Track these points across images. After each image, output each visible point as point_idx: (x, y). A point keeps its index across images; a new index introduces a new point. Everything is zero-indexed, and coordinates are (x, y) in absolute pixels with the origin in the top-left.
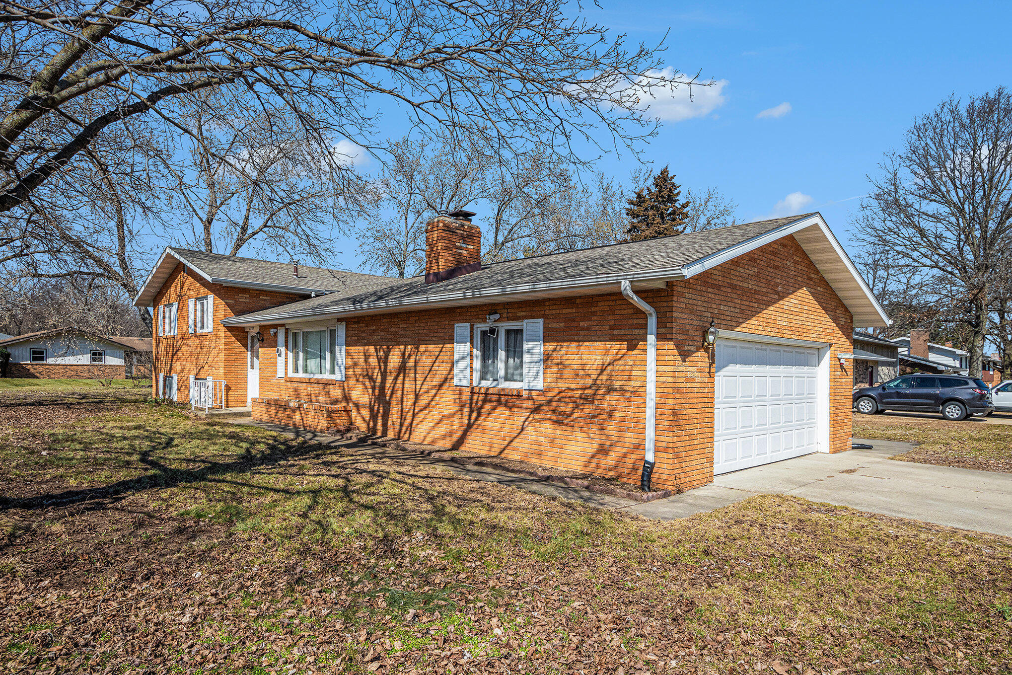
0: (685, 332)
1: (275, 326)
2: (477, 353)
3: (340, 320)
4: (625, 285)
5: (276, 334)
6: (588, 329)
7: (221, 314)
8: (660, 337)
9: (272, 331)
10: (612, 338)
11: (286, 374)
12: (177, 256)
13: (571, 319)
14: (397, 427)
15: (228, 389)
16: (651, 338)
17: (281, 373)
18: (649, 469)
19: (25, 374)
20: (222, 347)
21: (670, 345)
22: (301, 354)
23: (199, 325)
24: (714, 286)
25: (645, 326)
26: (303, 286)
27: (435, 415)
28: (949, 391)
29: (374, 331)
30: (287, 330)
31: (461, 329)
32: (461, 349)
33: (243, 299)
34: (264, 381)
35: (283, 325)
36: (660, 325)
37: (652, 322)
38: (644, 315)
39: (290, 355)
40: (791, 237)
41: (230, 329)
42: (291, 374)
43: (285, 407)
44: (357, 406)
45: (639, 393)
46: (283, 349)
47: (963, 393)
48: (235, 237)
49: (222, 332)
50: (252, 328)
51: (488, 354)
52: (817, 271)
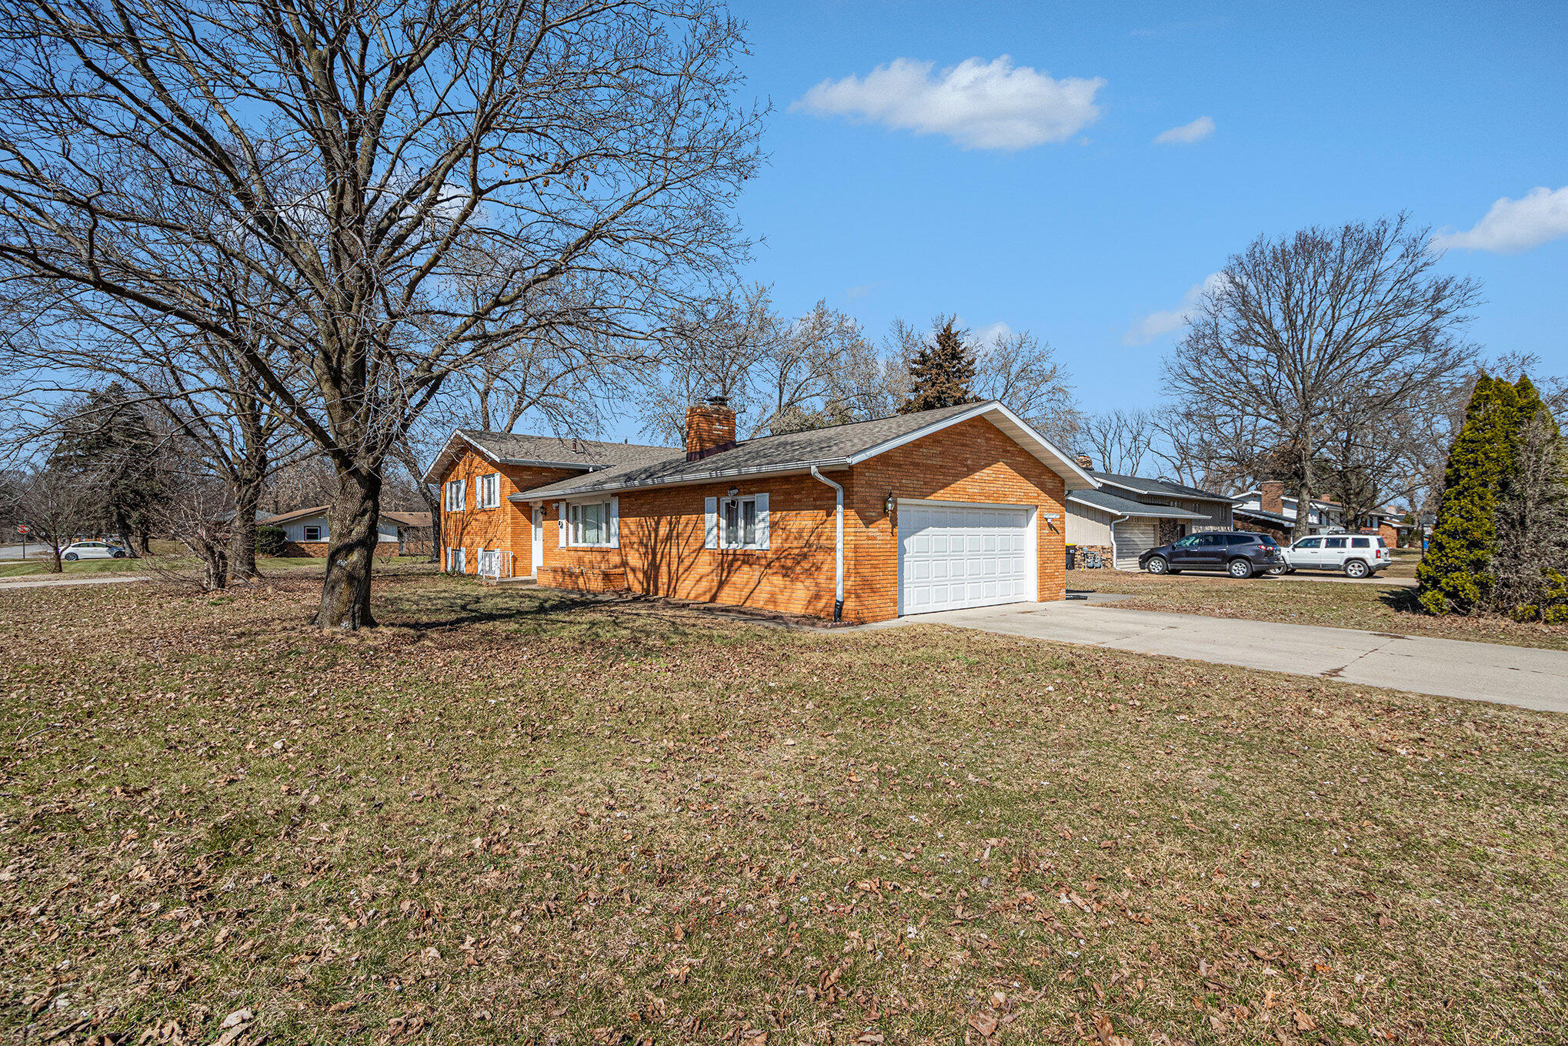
0: (866, 502)
1: (557, 501)
2: (723, 523)
3: (613, 495)
4: (814, 469)
5: (557, 507)
6: (800, 500)
7: (508, 490)
8: (845, 507)
9: (554, 505)
10: (816, 508)
11: (567, 543)
12: (466, 438)
13: (787, 493)
14: (666, 586)
15: (515, 559)
16: (840, 508)
17: (562, 543)
18: (839, 607)
19: (299, 552)
20: (509, 521)
21: (852, 512)
22: (580, 526)
23: (486, 502)
24: (894, 465)
25: (835, 498)
26: (581, 461)
27: (694, 576)
28: (1235, 549)
29: (642, 504)
30: (567, 504)
31: (710, 501)
32: (711, 518)
33: (526, 476)
34: (547, 552)
35: (564, 500)
36: (845, 497)
37: (840, 495)
38: (833, 490)
39: (571, 526)
40: (980, 418)
41: (516, 504)
42: (572, 544)
43: (571, 575)
44: (634, 570)
45: (833, 549)
46: (564, 522)
47: (1248, 551)
48: (512, 408)
49: (509, 508)
50: (535, 503)
51: (732, 522)
52: (1016, 444)
